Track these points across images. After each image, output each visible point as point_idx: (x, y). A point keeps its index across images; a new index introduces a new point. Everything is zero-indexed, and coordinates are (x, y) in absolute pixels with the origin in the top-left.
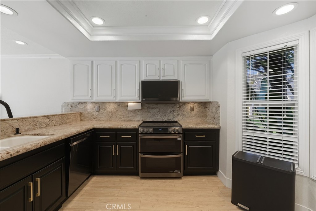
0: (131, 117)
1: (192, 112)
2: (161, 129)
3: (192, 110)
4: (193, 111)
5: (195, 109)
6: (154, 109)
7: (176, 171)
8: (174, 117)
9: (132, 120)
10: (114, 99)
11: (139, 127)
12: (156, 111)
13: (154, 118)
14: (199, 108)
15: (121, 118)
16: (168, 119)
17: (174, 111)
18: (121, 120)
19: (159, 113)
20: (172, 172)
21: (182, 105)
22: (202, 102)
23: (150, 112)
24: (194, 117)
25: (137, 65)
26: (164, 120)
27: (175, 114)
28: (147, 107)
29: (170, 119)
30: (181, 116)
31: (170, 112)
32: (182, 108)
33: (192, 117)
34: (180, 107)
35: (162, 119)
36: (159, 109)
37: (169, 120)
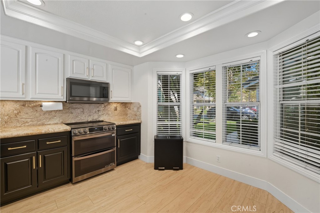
0: (45, 120)
1: (116, 111)
3: (116, 109)
4: (116, 110)
5: (118, 109)
6: (76, 110)
7: (111, 164)
8: (99, 116)
9: (46, 123)
10: (24, 96)
11: (71, 129)
12: (79, 111)
13: (77, 119)
14: (121, 108)
15: (27, 122)
16: (93, 119)
17: (99, 111)
18: (27, 124)
19: (83, 114)
20: (107, 166)
21: (107, 105)
22: (123, 103)
23: (72, 113)
24: (117, 115)
26: (89, 120)
27: (100, 113)
28: (67, 107)
29: (95, 118)
30: (105, 115)
31: (96, 111)
32: (106, 108)
33: (115, 115)
34: (105, 107)
35: (86, 119)
36: (83, 109)
37: (94, 120)
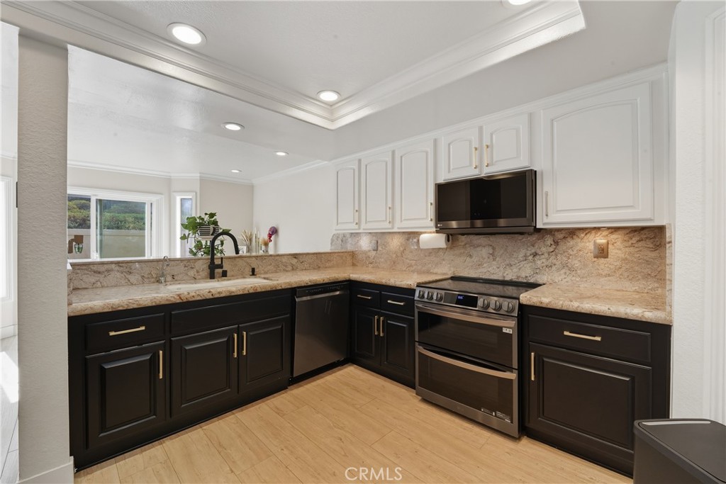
0: (430, 266)
1: (602, 260)
2: (461, 298)
3: (602, 252)
4: (606, 257)
5: (611, 249)
6: (479, 249)
7: (499, 414)
8: (537, 271)
9: (431, 271)
11: (417, 286)
12: (485, 252)
13: (480, 270)
14: (632, 249)
15: (411, 266)
16: (518, 277)
17: (535, 255)
18: (412, 269)
19: (494, 260)
20: (487, 411)
21: (564, 238)
22: (643, 228)
23: (471, 256)
24: (609, 275)
25: (430, 150)
26: (508, 278)
27: (539, 262)
28: (463, 244)
29: (523, 275)
30: (558, 270)
31: (525, 256)
32: (562, 247)
33: (599, 275)
34: (556, 243)
35: (501, 274)
36: (494, 249)
37: (520, 280)
